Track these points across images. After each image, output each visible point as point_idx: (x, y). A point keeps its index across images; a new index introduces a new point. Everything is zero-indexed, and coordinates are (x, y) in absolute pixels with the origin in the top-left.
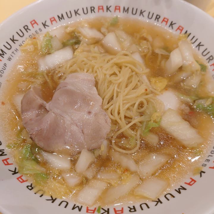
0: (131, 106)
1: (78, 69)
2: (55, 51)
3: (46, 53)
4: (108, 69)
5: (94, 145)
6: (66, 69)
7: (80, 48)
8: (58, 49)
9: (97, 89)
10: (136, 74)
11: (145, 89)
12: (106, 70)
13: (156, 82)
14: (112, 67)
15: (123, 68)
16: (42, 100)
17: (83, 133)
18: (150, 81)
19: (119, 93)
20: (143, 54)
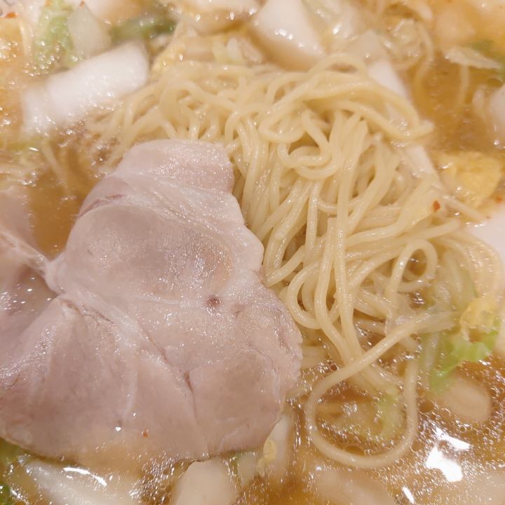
0: (378, 269)
1: (168, 127)
2: (85, 58)
3: (52, 66)
4: (279, 122)
5: (235, 437)
6: (121, 123)
7: (175, 46)
8: (96, 53)
9: (240, 200)
10: (387, 140)
11: (431, 204)
12: (275, 128)
13: (461, 170)
14: (295, 114)
15: (338, 119)
16: (28, 246)
17: (189, 383)
18: (437, 166)
19: (330, 220)
20: (405, 66)
